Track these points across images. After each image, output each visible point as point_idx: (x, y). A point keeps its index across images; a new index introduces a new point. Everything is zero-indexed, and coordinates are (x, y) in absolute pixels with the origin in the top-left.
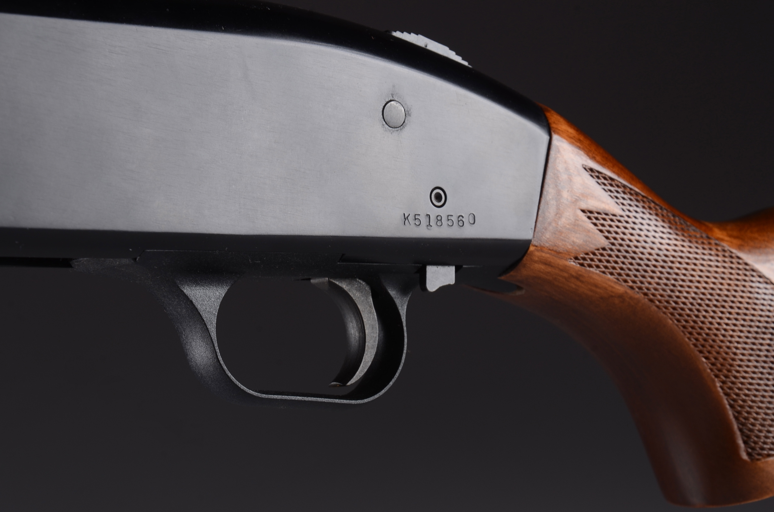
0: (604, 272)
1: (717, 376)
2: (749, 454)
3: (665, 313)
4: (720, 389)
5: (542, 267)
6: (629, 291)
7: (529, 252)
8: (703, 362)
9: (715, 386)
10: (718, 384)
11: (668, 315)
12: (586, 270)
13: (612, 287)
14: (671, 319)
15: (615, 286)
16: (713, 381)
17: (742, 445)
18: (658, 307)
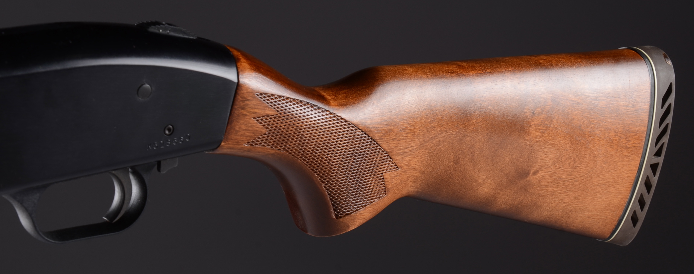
0: (264, 146)
1: (323, 182)
2: (336, 215)
3: (297, 158)
4: (326, 193)
5: (229, 150)
6: (278, 152)
7: (221, 145)
8: (316, 176)
9: (322, 187)
10: (323, 185)
11: (299, 159)
12: (253, 147)
13: (268, 151)
14: (300, 160)
15: (270, 151)
16: (321, 184)
17: (333, 211)
18: (293, 156)
